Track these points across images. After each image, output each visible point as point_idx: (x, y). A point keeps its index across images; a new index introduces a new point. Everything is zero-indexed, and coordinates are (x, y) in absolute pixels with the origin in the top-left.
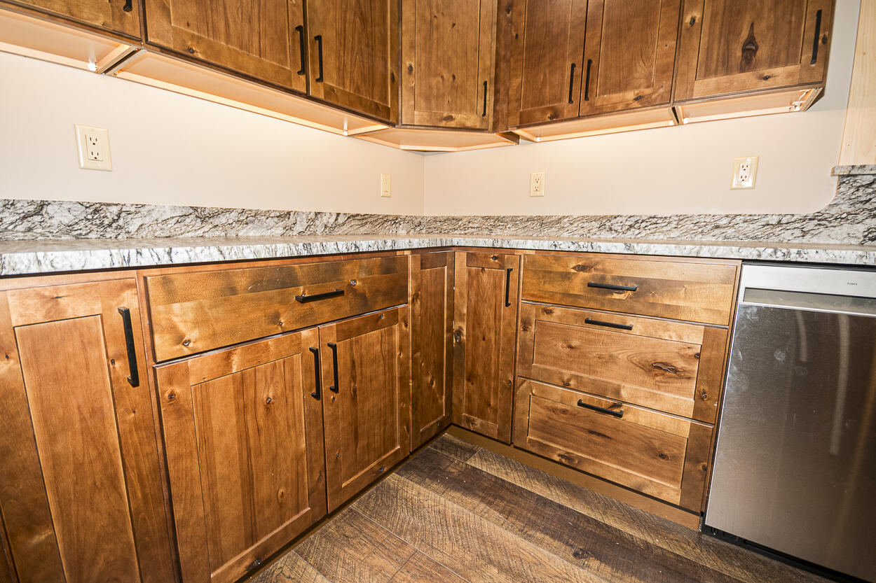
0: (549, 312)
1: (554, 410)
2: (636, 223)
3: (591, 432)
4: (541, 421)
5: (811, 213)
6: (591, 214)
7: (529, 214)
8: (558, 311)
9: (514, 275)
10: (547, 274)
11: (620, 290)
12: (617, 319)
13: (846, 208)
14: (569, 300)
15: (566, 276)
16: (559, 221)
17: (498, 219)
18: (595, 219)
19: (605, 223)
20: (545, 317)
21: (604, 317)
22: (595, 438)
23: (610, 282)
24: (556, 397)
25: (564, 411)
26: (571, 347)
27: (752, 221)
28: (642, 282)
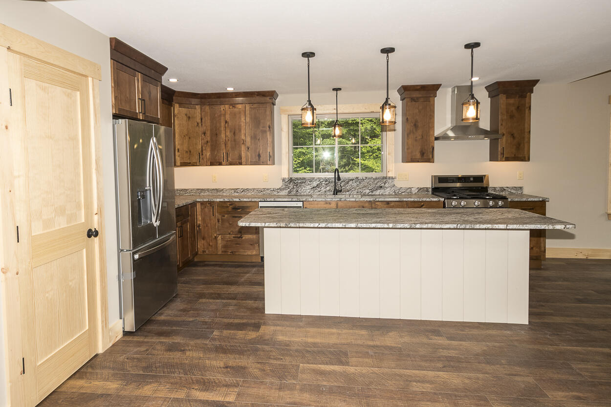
0: (224, 216)
1: (227, 241)
2: (244, 190)
3: (236, 244)
4: (225, 245)
5: (279, 188)
6: (232, 188)
7: (213, 188)
8: (226, 216)
9: (214, 208)
10: (223, 207)
11: (239, 209)
12: (239, 215)
13: (284, 187)
14: (228, 213)
15: (227, 207)
16: (222, 190)
17: (202, 190)
18: (232, 189)
19: (236, 190)
20: (223, 218)
21: (236, 215)
22: (237, 245)
23: (236, 207)
24: (227, 238)
25: (230, 241)
26: (230, 224)
27: (268, 190)
28: (243, 207)
